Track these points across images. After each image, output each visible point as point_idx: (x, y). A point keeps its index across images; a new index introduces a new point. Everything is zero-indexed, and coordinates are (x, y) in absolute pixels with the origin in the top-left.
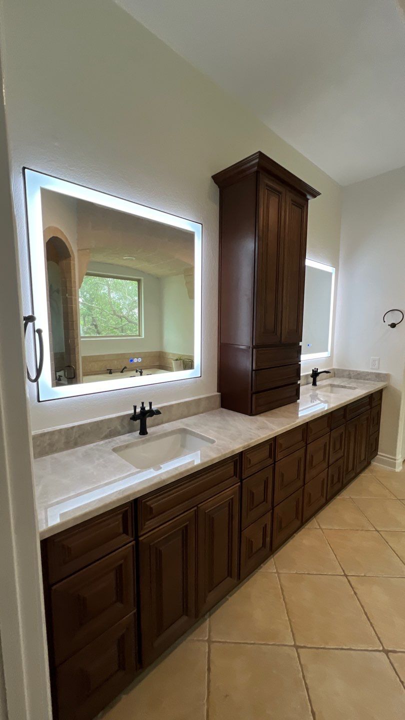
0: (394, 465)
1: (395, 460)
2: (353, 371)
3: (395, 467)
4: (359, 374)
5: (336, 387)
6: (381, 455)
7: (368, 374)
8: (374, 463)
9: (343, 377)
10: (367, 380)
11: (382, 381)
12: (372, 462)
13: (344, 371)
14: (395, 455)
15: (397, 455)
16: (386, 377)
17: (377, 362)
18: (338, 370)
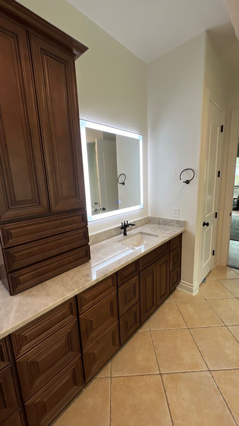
0: (191, 291)
1: (192, 287)
2: (161, 219)
3: (192, 293)
4: (165, 221)
5: (144, 234)
6: (183, 283)
7: (172, 221)
8: (178, 288)
9: (155, 223)
10: (171, 226)
11: (181, 227)
12: (177, 287)
13: (155, 218)
14: (192, 283)
15: (194, 283)
16: (184, 224)
17: (177, 212)
18: (151, 218)
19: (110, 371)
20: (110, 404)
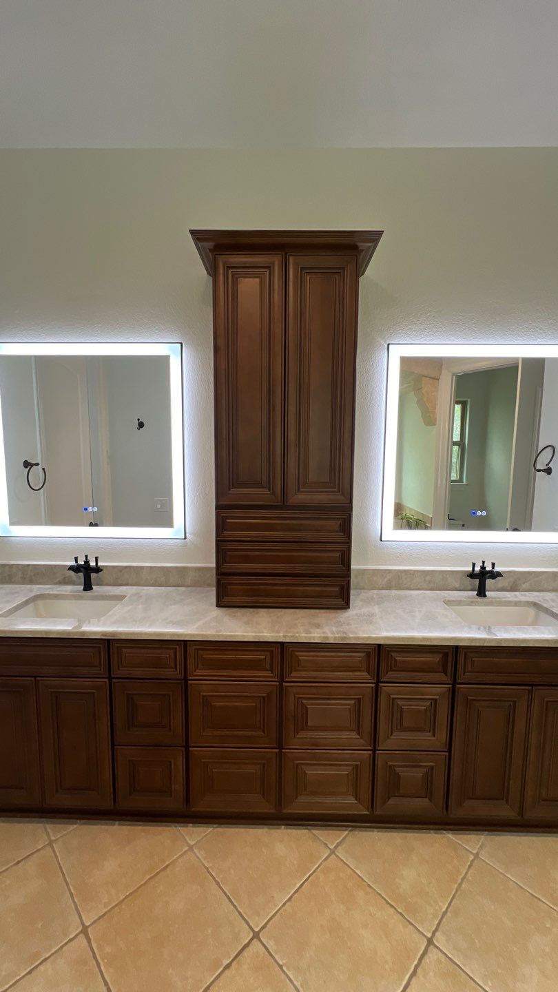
19: (338, 843)
20: (304, 883)
